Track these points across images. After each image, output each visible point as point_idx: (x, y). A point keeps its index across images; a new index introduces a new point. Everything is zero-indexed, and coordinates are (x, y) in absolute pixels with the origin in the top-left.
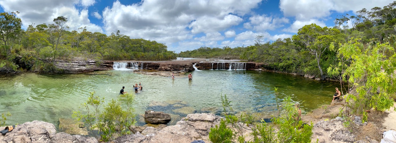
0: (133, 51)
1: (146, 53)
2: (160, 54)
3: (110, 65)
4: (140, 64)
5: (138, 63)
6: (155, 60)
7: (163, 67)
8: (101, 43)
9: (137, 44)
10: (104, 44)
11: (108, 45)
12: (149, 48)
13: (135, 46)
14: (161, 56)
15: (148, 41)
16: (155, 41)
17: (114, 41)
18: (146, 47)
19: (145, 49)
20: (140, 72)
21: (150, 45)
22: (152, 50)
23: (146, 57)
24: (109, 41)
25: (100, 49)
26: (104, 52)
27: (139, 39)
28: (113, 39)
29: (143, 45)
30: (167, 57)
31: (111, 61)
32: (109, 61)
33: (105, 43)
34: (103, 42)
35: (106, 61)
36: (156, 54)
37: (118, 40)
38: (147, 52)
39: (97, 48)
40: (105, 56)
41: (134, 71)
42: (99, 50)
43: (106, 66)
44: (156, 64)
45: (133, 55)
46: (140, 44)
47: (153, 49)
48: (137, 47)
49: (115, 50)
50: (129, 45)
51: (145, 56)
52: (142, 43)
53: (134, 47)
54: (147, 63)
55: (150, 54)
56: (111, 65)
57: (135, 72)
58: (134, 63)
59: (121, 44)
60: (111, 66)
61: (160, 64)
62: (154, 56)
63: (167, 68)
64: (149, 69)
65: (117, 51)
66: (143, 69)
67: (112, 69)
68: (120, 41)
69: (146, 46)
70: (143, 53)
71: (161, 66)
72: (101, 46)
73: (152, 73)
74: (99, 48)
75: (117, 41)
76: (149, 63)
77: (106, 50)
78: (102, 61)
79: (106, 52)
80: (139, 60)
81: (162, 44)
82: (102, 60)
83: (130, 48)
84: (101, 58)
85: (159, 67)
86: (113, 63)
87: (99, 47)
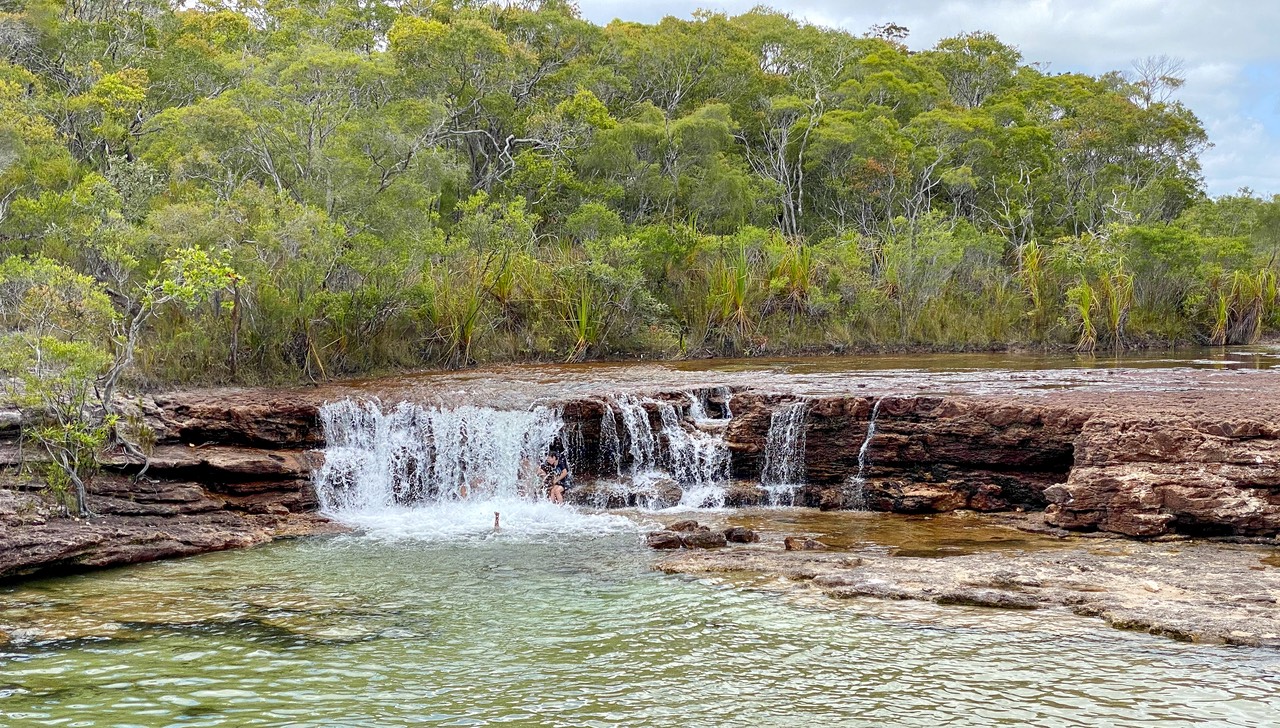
0: (627, 206)
1: (848, 246)
2: (1066, 249)
3: (263, 458)
4: (761, 426)
5: (714, 408)
6: (994, 353)
7: (1135, 478)
8: (83, 102)
9: (693, 98)
10: (149, 121)
11: (217, 135)
12: (884, 156)
13: (668, 128)
14: (1092, 276)
15: (869, 45)
16: (985, 46)
17: (314, 69)
18: (840, 151)
19: (832, 181)
20: (765, 555)
21: (904, 116)
22: (941, 195)
23: (845, 305)
24: (230, 62)
25: (73, 197)
26: (153, 256)
27: (719, 21)
28: (291, 38)
29: (785, 116)
30: (1194, 301)
31: (282, 400)
32: (244, 400)
33: (160, 98)
34: (124, 85)
35: (205, 399)
36: (1009, 261)
37: (382, 46)
38: (853, 216)
39: (32, 190)
40: (175, 314)
41: (665, 544)
42: (57, 213)
43: (203, 473)
44: (1014, 417)
45: (637, 277)
46: (745, 104)
47: (958, 177)
48: (693, 144)
49: (337, 211)
50: (569, 117)
51: (817, 299)
52: (774, 87)
53: (651, 147)
54: (866, 410)
55: (898, 257)
56: (291, 462)
57: (681, 560)
58: (655, 416)
59: (439, 109)
60: (278, 481)
61: (1076, 425)
62: (963, 291)
63: (1203, 491)
64: (900, 510)
65: (381, 227)
66: (809, 500)
67: (296, 525)
68: (409, 56)
69: (837, 128)
70: (784, 249)
71: (1101, 461)
72: (88, 150)
73: (956, 573)
74: (61, 185)
75: (355, 56)
76: (890, 409)
77: (178, 211)
78: (130, 404)
79: (194, 254)
80: (727, 354)
81: (1112, 79)
82: (130, 385)
83: (593, 171)
84: (104, 357)
85: (1060, 463)
86: (306, 430)
87: (68, 163)
